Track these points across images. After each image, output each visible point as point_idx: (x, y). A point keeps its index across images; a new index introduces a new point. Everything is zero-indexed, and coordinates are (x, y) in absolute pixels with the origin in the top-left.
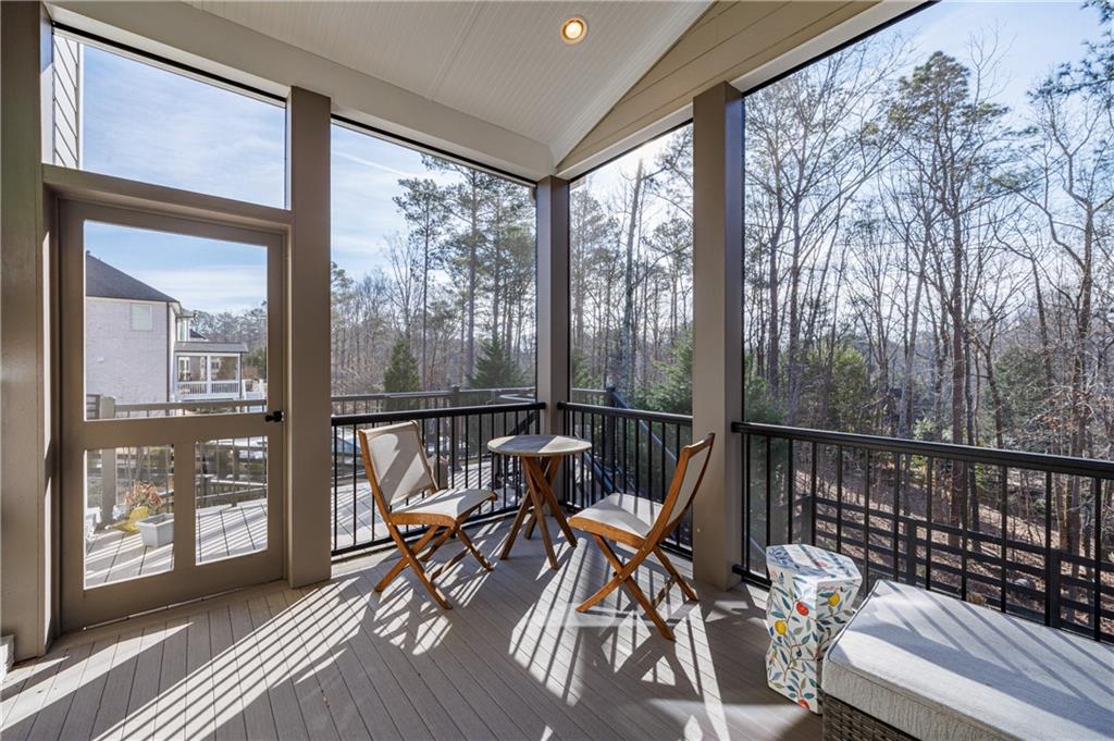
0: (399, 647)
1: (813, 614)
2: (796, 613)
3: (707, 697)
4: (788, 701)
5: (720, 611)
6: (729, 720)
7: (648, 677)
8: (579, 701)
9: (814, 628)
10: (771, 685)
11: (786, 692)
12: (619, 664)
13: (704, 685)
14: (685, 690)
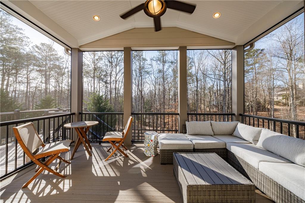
0: (57, 193)
1: (153, 141)
2: (151, 142)
3: (140, 162)
4: (150, 157)
5: (132, 149)
6: (145, 163)
7: (129, 164)
8: (120, 175)
9: (154, 143)
10: (147, 156)
11: (150, 156)
12: (122, 165)
13: (138, 160)
14: (136, 163)
